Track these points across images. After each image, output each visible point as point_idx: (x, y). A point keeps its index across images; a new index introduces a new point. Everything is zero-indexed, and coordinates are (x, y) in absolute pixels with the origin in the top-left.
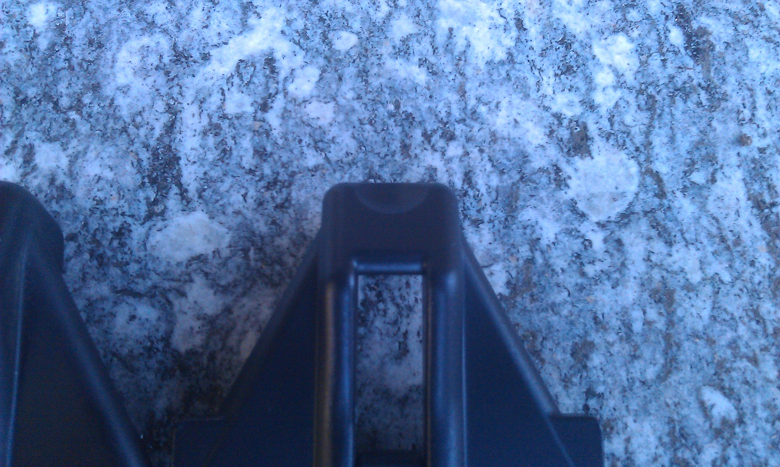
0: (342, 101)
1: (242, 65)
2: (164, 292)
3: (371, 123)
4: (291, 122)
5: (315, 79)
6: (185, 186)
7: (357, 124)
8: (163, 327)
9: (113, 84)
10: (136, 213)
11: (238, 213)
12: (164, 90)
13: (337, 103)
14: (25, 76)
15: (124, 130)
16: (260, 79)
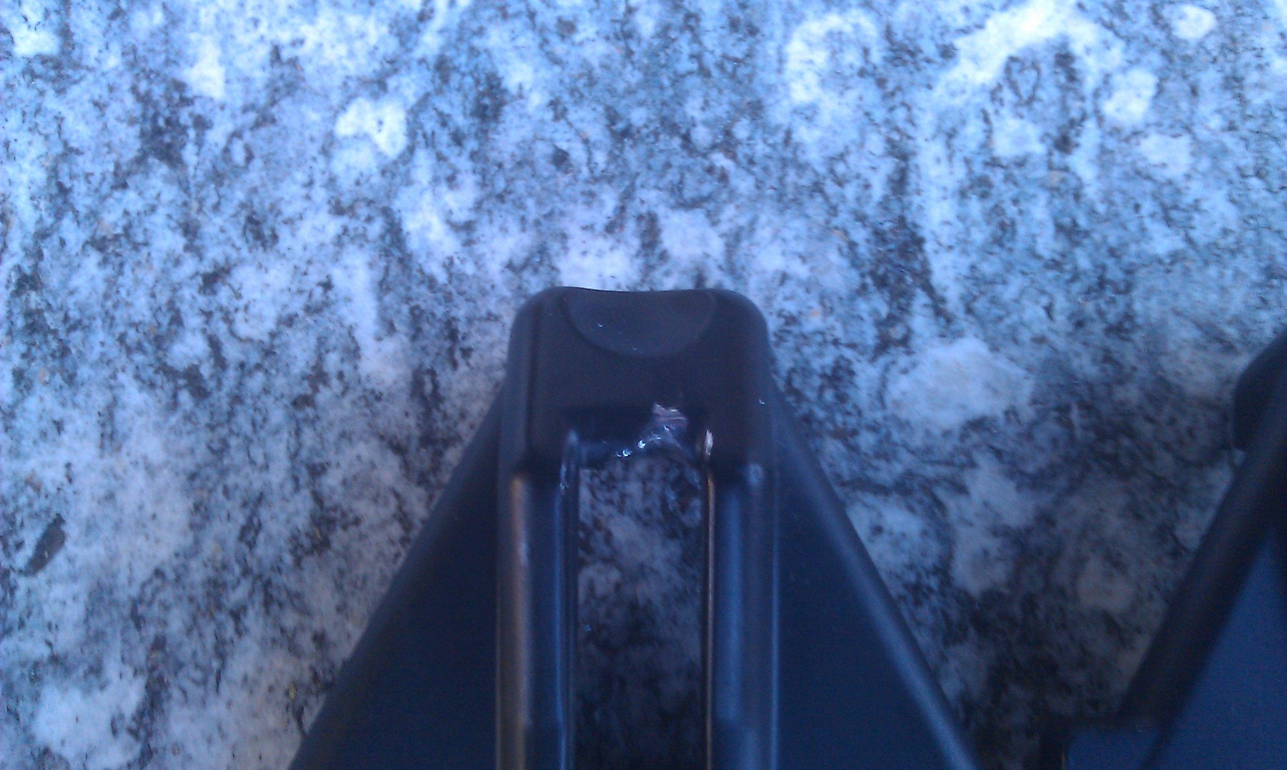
0: (1202, 134)
1: (1015, 67)
2: (927, 486)
3: (1258, 174)
4: (1116, 172)
5: (1150, 92)
6: (939, 292)
7: (1235, 176)
8: (935, 548)
9: (785, 103)
10: (857, 340)
11: (1040, 340)
12: (879, 115)
13: (1194, 138)
14: (621, 87)
15: (817, 188)
16: (1049, 93)
